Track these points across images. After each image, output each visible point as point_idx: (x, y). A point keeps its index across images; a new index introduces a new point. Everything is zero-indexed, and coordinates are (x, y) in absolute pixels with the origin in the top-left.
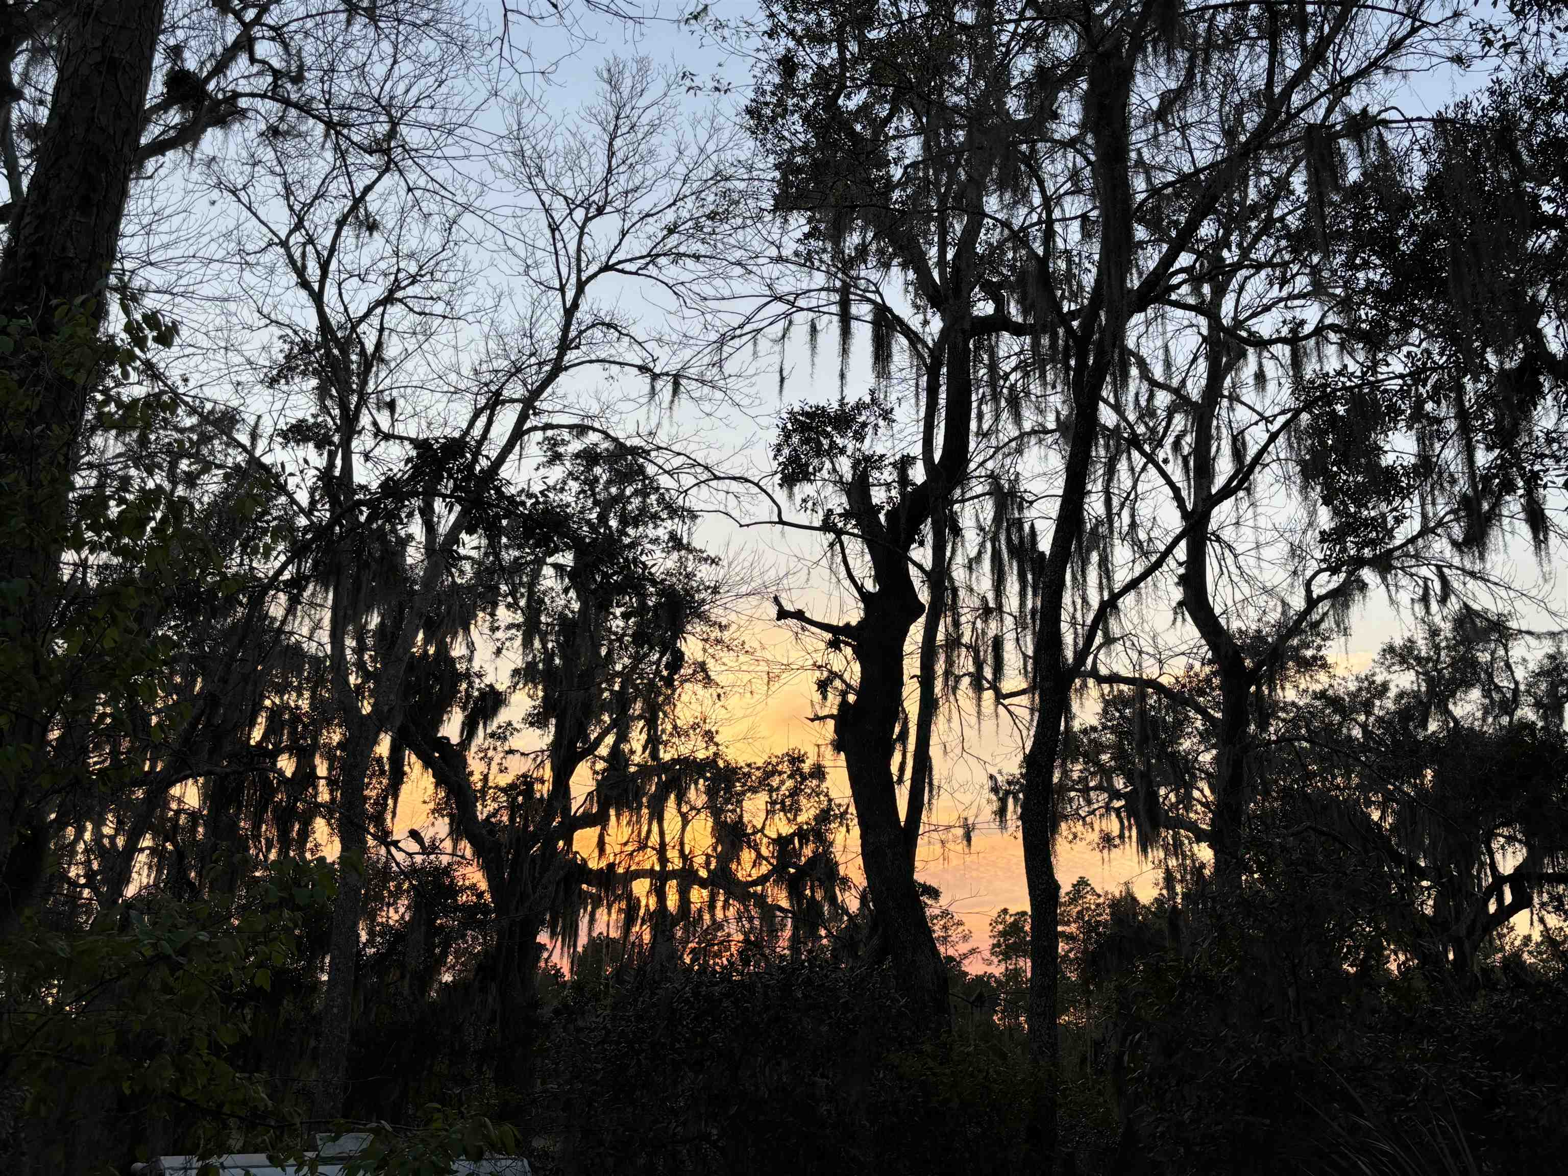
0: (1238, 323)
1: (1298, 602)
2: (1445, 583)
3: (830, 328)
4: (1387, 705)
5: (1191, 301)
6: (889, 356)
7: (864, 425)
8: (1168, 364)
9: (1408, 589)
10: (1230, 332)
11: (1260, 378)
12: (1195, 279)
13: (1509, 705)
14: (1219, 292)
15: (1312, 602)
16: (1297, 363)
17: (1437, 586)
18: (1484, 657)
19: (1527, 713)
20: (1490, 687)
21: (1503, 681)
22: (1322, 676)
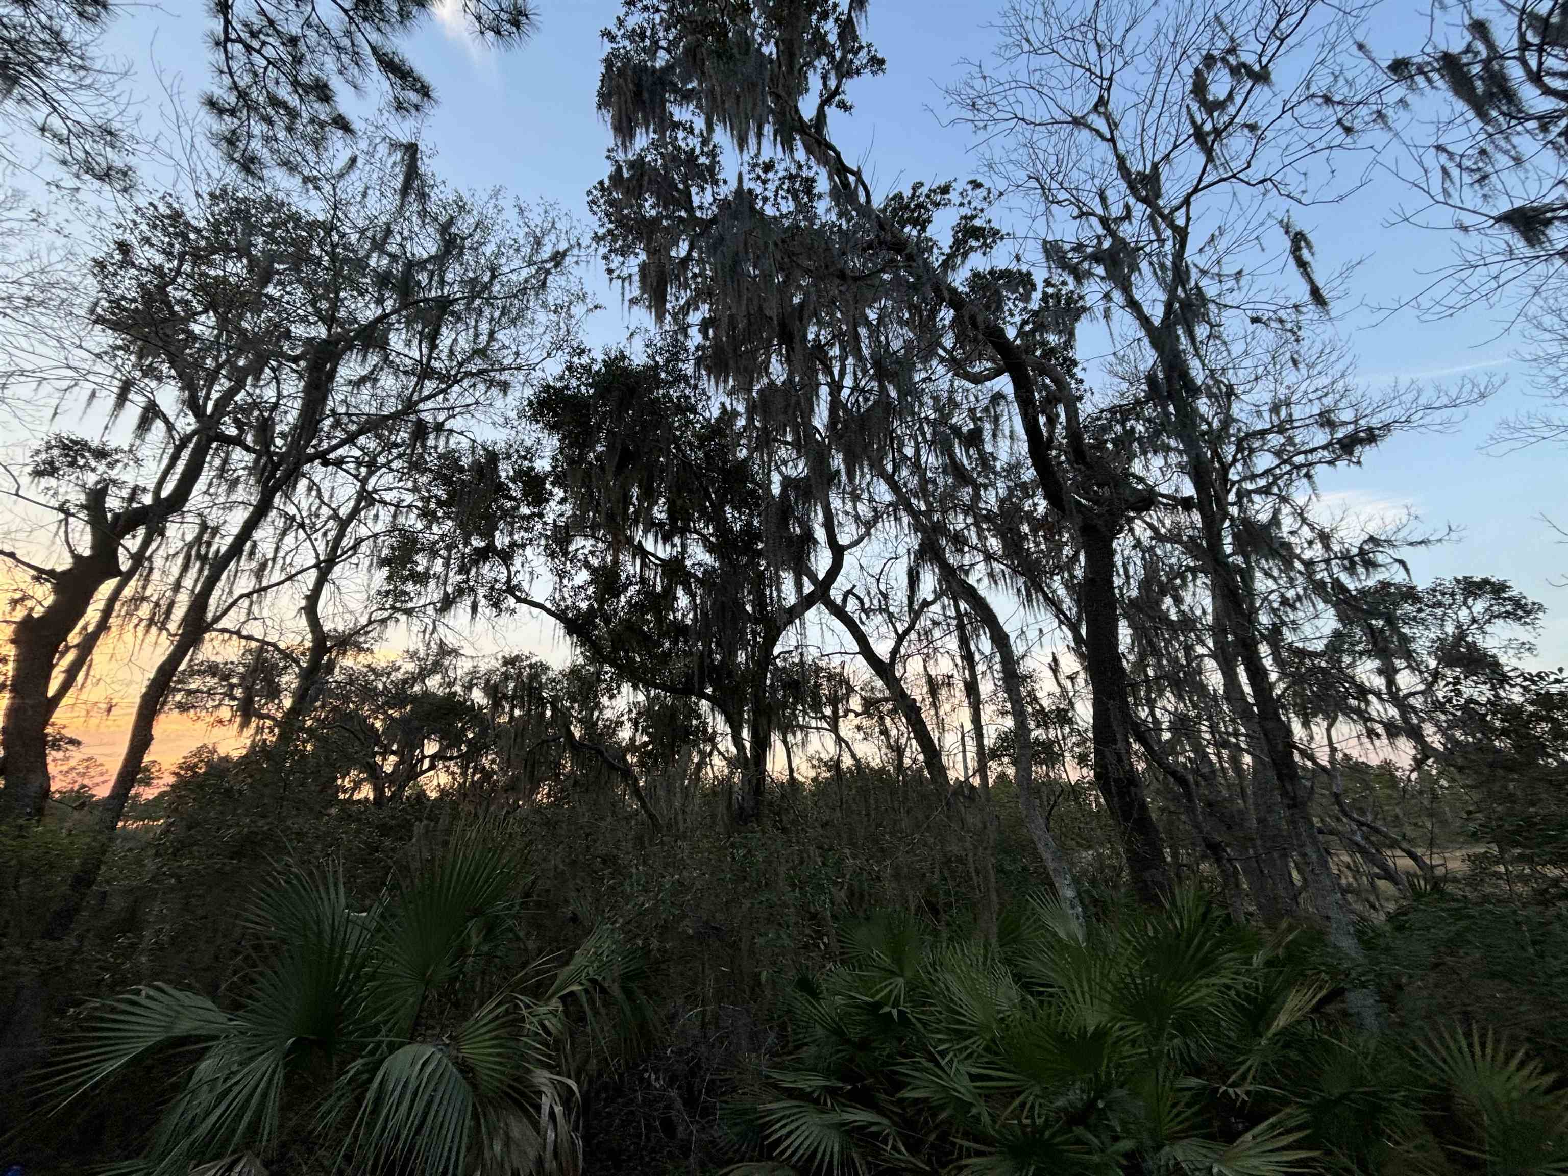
0: (375, 491)
1: (363, 621)
2: (435, 628)
3: (107, 400)
4: (398, 676)
5: (353, 472)
6: (149, 429)
7: (118, 461)
8: (332, 496)
9: (417, 626)
10: (370, 493)
11: (376, 517)
12: (359, 463)
13: (450, 684)
14: (371, 473)
15: (370, 622)
16: (395, 516)
17: (431, 627)
18: (446, 663)
19: (458, 688)
20: (445, 675)
21: (451, 674)
22: (369, 657)
